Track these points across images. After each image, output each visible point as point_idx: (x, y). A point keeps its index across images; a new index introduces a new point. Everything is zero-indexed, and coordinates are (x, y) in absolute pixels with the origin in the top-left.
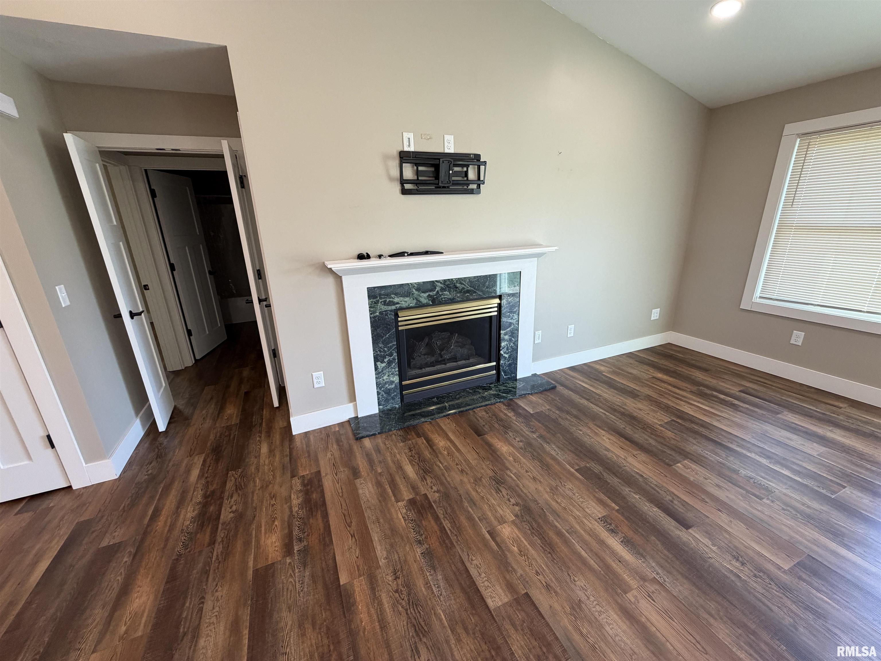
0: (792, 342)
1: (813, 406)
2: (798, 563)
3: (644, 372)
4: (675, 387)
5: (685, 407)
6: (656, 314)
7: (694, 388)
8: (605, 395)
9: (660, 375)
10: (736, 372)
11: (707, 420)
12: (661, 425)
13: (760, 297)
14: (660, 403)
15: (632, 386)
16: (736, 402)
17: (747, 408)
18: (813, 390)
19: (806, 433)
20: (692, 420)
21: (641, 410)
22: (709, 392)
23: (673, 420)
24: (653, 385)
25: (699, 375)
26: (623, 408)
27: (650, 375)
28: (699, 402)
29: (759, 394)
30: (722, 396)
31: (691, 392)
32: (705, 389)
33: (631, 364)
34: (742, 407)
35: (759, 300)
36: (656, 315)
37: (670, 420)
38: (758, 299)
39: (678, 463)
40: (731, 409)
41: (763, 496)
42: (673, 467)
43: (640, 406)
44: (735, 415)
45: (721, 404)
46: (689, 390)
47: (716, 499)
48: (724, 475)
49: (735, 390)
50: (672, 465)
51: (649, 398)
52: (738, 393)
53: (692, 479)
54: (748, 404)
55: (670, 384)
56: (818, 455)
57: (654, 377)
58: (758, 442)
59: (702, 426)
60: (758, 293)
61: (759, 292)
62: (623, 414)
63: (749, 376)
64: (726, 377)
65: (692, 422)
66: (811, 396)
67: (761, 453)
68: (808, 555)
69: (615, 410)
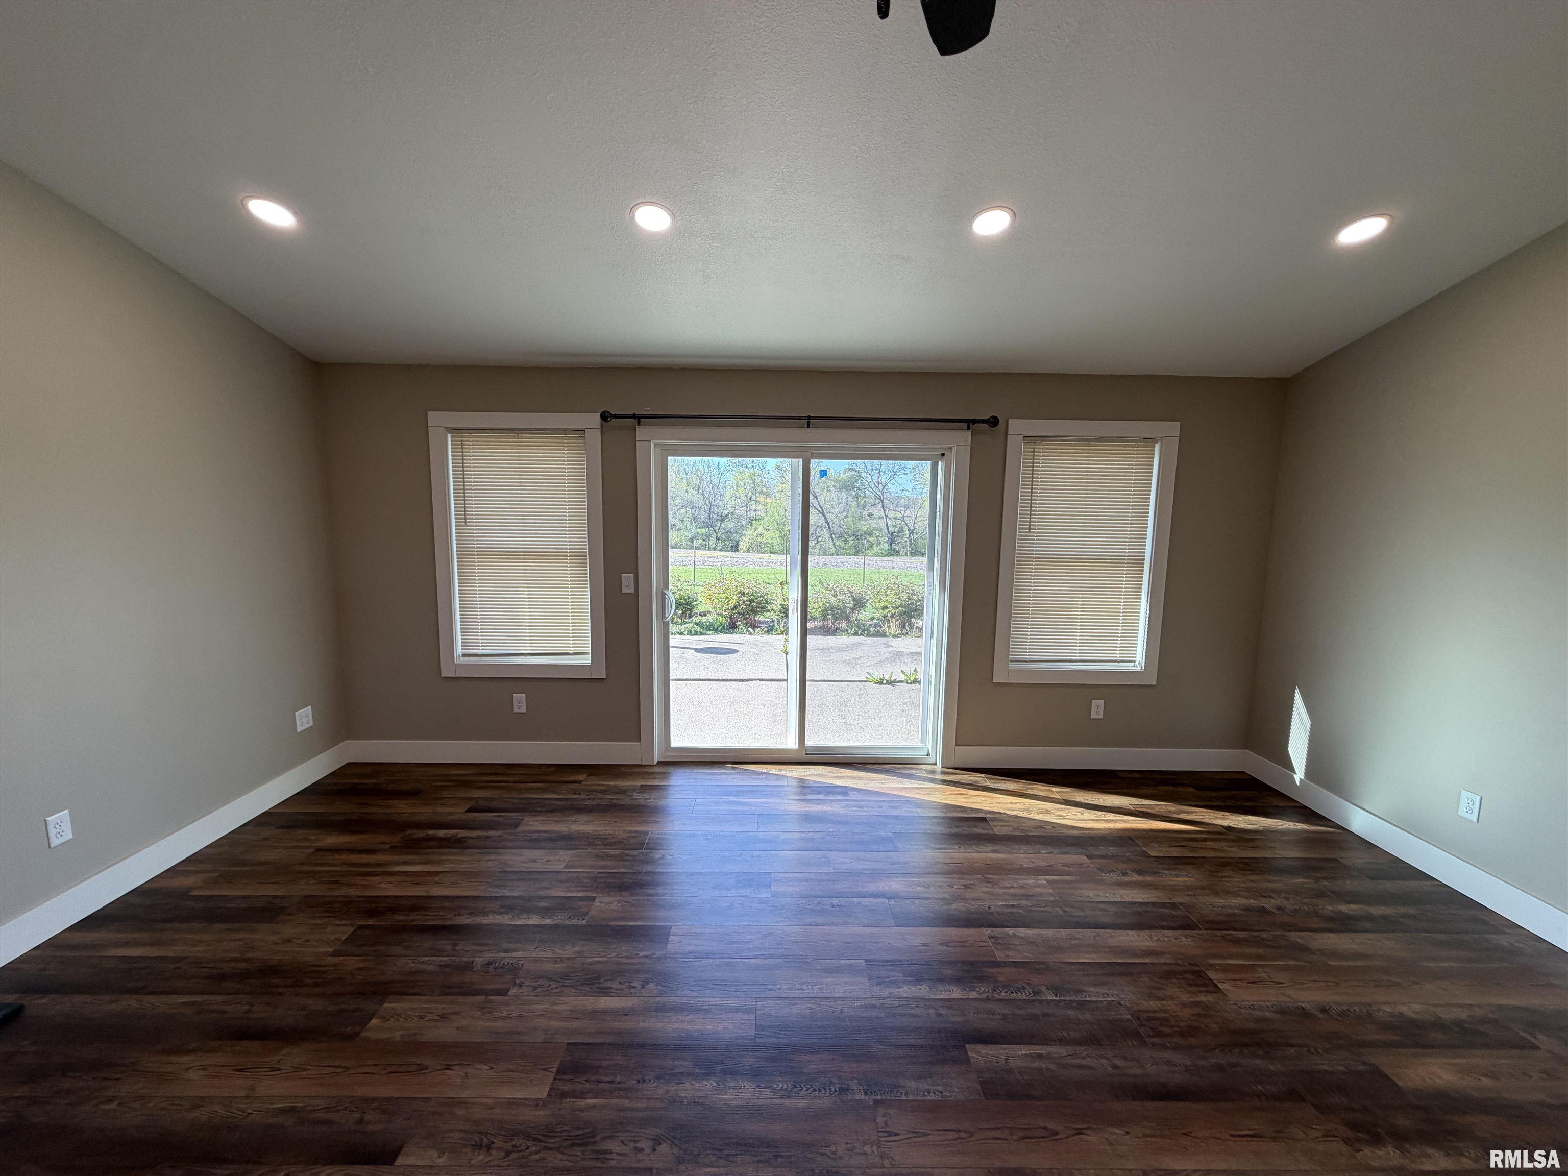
0: (516, 710)
1: (554, 792)
2: (558, 1071)
3: (296, 847)
4: (361, 852)
5: (383, 885)
6: (304, 718)
7: (396, 839)
8: (199, 951)
9: (332, 840)
10: (460, 778)
11: (418, 891)
12: (336, 954)
13: (464, 655)
14: (330, 903)
15: (269, 891)
16: (462, 833)
17: (479, 837)
18: (552, 769)
19: (551, 839)
20: (394, 906)
21: (289, 941)
22: (421, 834)
23: (361, 927)
24: (318, 868)
25: (404, 809)
26: (246, 960)
27: (307, 847)
28: (405, 863)
29: (494, 804)
30: (442, 833)
31: (394, 849)
32: (415, 831)
33: (266, 839)
34: (472, 838)
35: (464, 660)
36: (304, 720)
37: (352, 929)
38: (461, 658)
39: (371, 1019)
40: (455, 850)
41: (507, 986)
42: (364, 1034)
43: (288, 931)
44: (461, 858)
45: (441, 847)
46: (387, 846)
47: (439, 1049)
48: (451, 987)
49: (459, 812)
50: (357, 1034)
51: (310, 904)
52: (464, 817)
53: (397, 1036)
54: (479, 829)
55: (351, 851)
56: (566, 867)
57: (319, 850)
58: (496, 890)
59: (414, 909)
60: (459, 650)
61: (460, 647)
62: (244, 976)
63: (476, 778)
64: (445, 794)
65: (394, 910)
66: (550, 778)
67: (502, 907)
68: (569, 1044)
69: (223, 977)
